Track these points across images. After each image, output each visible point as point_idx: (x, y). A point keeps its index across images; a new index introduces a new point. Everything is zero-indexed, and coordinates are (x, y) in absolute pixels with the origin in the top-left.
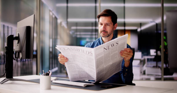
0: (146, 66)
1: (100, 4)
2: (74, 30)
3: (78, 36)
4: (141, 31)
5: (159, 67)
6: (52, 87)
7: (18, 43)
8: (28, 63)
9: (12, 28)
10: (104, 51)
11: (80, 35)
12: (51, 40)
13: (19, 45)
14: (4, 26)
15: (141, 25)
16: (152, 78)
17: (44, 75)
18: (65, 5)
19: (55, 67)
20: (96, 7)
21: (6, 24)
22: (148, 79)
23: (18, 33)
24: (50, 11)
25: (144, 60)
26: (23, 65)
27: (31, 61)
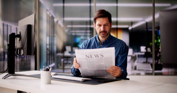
0: (137, 62)
1: (95, 4)
2: (69, 28)
3: (73, 34)
4: (132, 29)
5: (149, 63)
6: (52, 81)
7: (20, 40)
8: (26, 59)
9: (11, 26)
11: (75, 33)
12: (48, 38)
13: (20, 42)
14: (3, 24)
15: (132, 23)
16: (143, 73)
17: (45, 71)
18: (61, 5)
19: (52, 63)
20: (90, 7)
21: (6, 23)
22: (139, 74)
23: (19, 31)
24: (47, 10)
25: (136, 56)
26: (22, 61)
27: (29, 58)
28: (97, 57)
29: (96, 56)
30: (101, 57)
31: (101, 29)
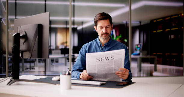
4: (83, 29)
10: (97, 61)
28: (108, 60)
29: (107, 58)
30: (111, 59)
31: (103, 31)
